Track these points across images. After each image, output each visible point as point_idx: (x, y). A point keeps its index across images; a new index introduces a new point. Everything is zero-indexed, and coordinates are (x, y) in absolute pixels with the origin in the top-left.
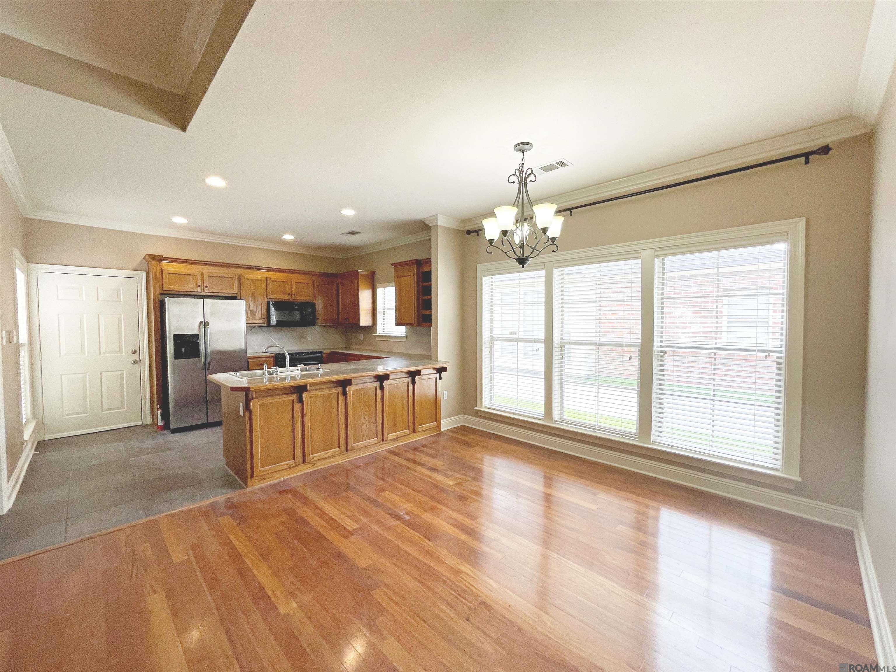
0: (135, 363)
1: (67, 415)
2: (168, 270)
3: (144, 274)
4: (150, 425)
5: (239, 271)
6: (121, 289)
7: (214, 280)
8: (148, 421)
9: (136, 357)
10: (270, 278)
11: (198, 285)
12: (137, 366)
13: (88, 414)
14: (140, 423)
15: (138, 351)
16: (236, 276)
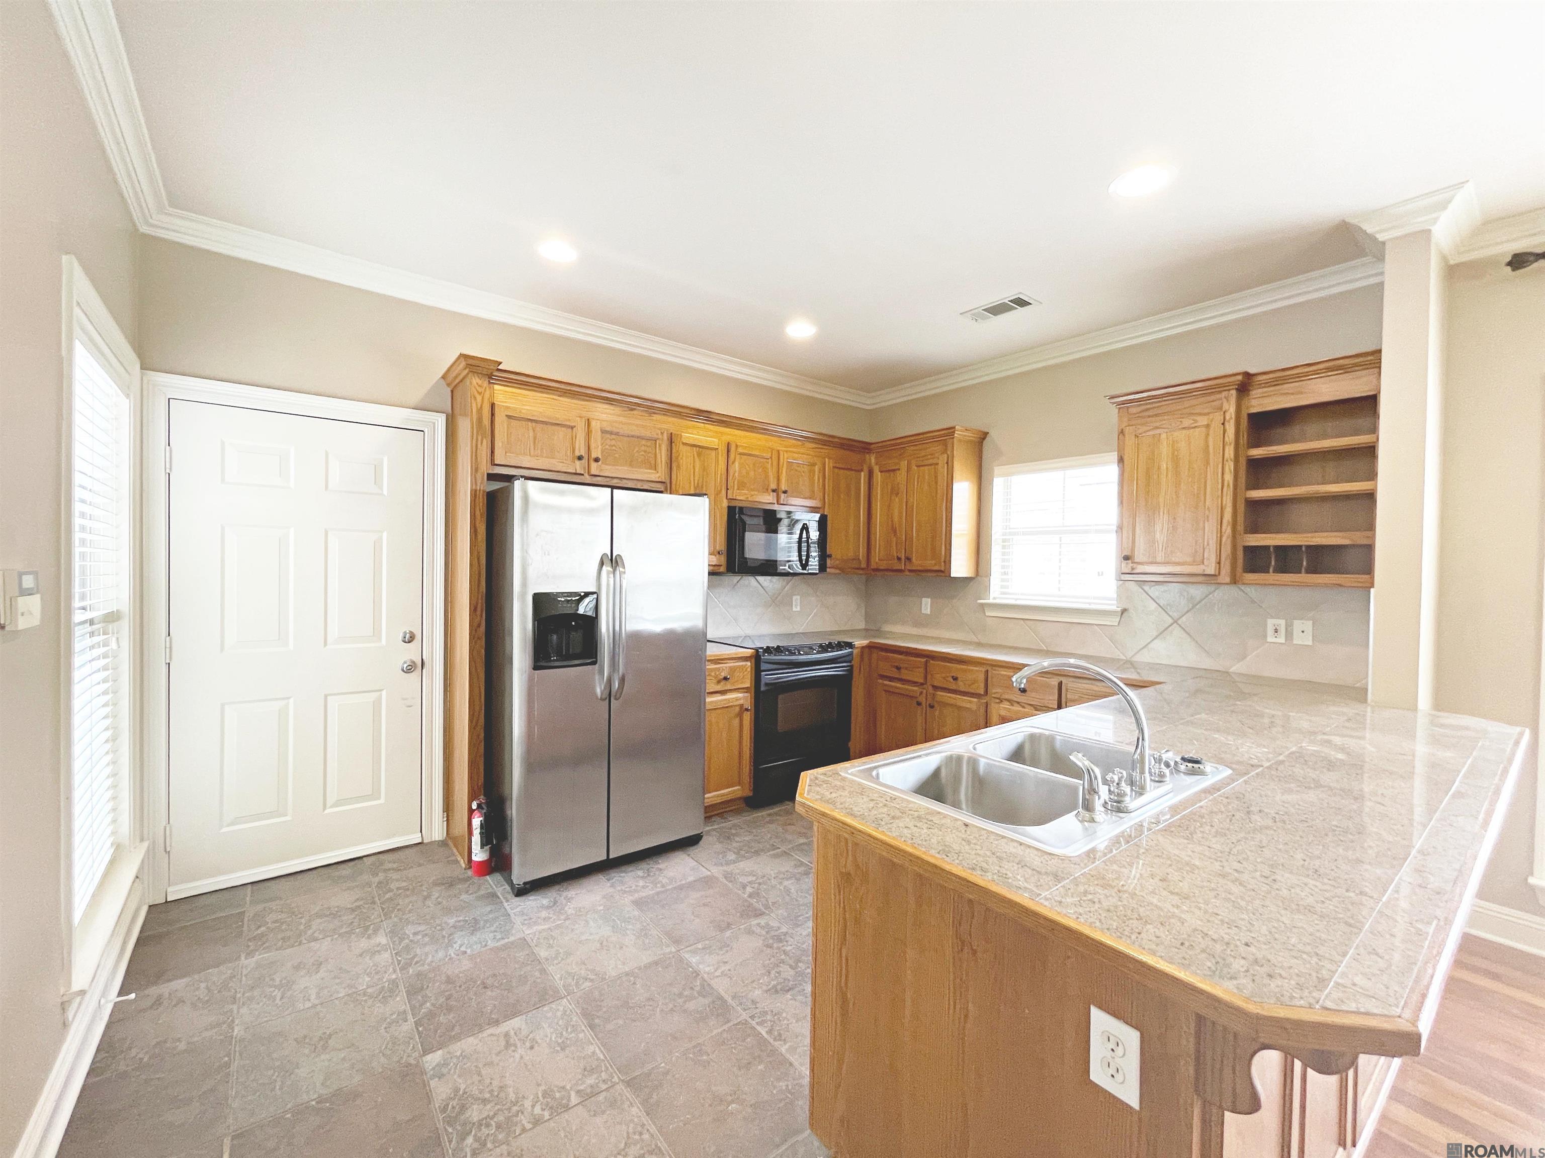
0: (409, 669)
1: (233, 824)
2: (508, 408)
3: (440, 421)
4: (443, 844)
5: (670, 424)
6: (385, 459)
7: (613, 442)
8: (436, 832)
9: (412, 653)
10: (737, 446)
11: (577, 454)
12: (415, 676)
13: (288, 818)
14: (416, 838)
15: (418, 637)
16: (662, 433)
